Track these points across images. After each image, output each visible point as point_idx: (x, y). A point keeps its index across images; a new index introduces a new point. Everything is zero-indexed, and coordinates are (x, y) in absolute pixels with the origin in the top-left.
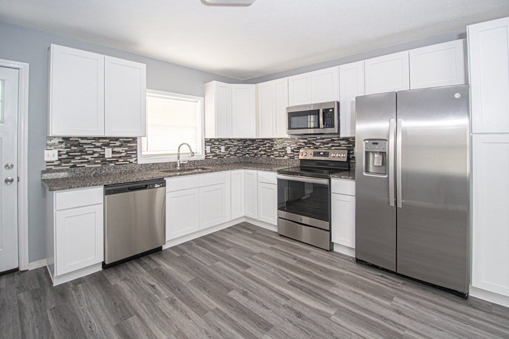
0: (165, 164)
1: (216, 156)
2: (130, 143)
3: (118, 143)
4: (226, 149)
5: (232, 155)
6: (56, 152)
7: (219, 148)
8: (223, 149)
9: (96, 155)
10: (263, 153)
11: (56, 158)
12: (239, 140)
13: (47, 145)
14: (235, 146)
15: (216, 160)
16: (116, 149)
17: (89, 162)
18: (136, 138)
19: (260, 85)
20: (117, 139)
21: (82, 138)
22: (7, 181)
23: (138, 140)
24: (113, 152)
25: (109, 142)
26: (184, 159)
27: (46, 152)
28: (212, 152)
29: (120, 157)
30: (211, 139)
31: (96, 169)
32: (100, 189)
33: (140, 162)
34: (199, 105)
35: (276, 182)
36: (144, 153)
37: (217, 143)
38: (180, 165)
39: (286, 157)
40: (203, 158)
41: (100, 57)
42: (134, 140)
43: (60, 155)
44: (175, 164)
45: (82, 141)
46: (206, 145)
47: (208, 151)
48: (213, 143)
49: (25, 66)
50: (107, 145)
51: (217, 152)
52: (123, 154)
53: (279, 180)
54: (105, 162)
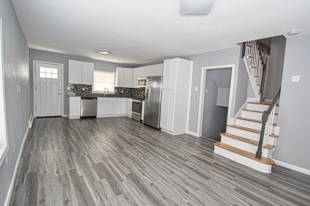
0: (100, 94)
1: (120, 93)
2: (90, 87)
3: (86, 86)
4: (124, 91)
5: (126, 94)
6: (70, 88)
7: (121, 91)
8: (122, 91)
9: (80, 89)
10: (136, 93)
11: (70, 89)
12: (129, 88)
13: (68, 86)
14: (128, 90)
15: (119, 95)
16: (86, 88)
17: (78, 91)
18: (91, 85)
19: (134, 69)
20: (86, 85)
21: (77, 84)
22: (59, 94)
23: (92, 86)
24: (85, 89)
25: (84, 86)
26: (106, 93)
27: (68, 88)
28: (118, 92)
29: (87, 91)
30: (118, 87)
31: (80, 93)
32: (80, 98)
33: (92, 93)
34: (113, 75)
35: (132, 102)
36: (94, 90)
37: (120, 89)
38: (105, 95)
39: (142, 95)
40: (114, 93)
41: (81, 62)
42: (91, 86)
43: (71, 89)
44: (104, 94)
45: (76, 85)
46: (115, 89)
47: (116, 91)
48: (118, 89)
49: (63, 65)
50: (83, 87)
51: (120, 92)
52: (88, 90)
53: (133, 102)
54: (82, 92)
